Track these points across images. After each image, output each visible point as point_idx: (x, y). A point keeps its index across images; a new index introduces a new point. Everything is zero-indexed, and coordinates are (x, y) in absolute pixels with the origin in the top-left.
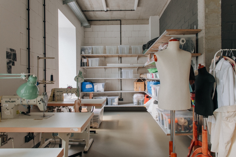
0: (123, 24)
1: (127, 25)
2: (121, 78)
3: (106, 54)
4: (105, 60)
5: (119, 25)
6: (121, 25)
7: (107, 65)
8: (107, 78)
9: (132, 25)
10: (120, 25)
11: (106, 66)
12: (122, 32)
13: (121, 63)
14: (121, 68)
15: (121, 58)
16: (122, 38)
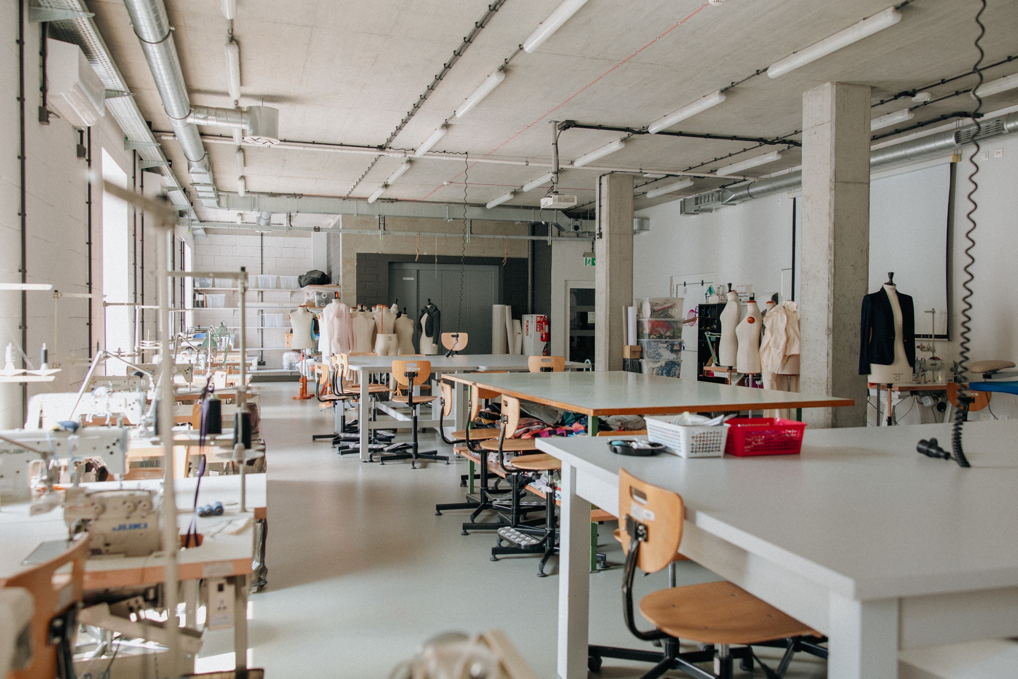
0: (267, 236)
1: (272, 238)
2: (262, 326)
5: (259, 235)
6: (262, 235)
10: (261, 237)
12: (264, 248)
13: (262, 301)
14: (262, 311)
15: (262, 292)
16: (264, 259)
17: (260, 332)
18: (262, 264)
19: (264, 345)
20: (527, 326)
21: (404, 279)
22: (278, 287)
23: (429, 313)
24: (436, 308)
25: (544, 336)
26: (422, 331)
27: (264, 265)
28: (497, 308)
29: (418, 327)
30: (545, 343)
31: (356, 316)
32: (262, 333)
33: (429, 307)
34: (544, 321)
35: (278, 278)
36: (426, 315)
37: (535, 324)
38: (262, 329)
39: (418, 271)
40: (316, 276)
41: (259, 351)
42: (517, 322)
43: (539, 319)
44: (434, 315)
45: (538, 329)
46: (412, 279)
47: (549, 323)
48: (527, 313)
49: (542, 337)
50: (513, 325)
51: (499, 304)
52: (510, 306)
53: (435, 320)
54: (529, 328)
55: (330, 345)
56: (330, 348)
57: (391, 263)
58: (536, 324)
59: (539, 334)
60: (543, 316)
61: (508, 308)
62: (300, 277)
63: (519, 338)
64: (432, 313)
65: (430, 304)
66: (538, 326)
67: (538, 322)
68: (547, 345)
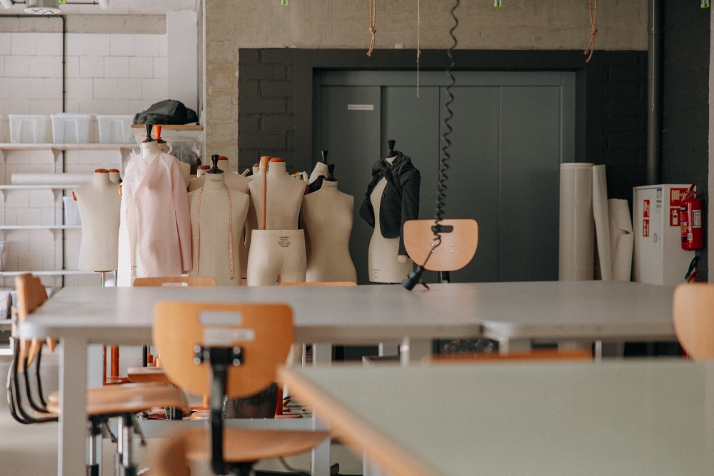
0: (74, 32)
1: (86, 35)
2: (64, 223)
3: (9, 142)
4: (5, 160)
5: (59, 32)
6: (64, 32)
7: (14, 178)
8: (13, 224)
9: (108, 35)
10: (61, 35)
11: (10, 183)
12: (68, 59)
13: (64, 171)
14: (64, 191)
15: (64, 152)
16: (68, 81)
17: (60, 236)
18: (64, 92)
19: (66, 265)
20: (646, 214)
21: (352, 107)
22: (93, 138)
23: (390, 179)
24: (409, 164)
25: (690, 238)
26: (373, 225)
27: (68, 95)
28: (571, 172)
29: (363, 213)
30: (692, 255)
31: (201, 184)
32: (64, 239)
33: (390, 160)
34: (689, 199)
35: (94, 121)
36: (383, 183)
37: (666, 205)
38: (63, 230)
39: (383, 88)
40: (164, 111)
41: (55, 277)
42: (621, 205)
43: (676, 195)
44: (402, 180)
45: (675, 221)
46: (370, 107)
47: (702, 204)
48: (645, 183)
49: (684, 240)
50: (610, 212)
51: (577, 161)
52: (603, 167)
53: (405, 195)
54: (651, 218)
55: (134, 259)
56: (134, 267)
57: (318, 71)
58: (669, 207)
59: (677, 232)
60: (688, 186)
61: (597, 171)
62: (137, 116)
63: (625, 244)
64: (399, 177)
65: (393, 154)
66: (675, 213)
67: (673, 203)
68: (696, 259)
